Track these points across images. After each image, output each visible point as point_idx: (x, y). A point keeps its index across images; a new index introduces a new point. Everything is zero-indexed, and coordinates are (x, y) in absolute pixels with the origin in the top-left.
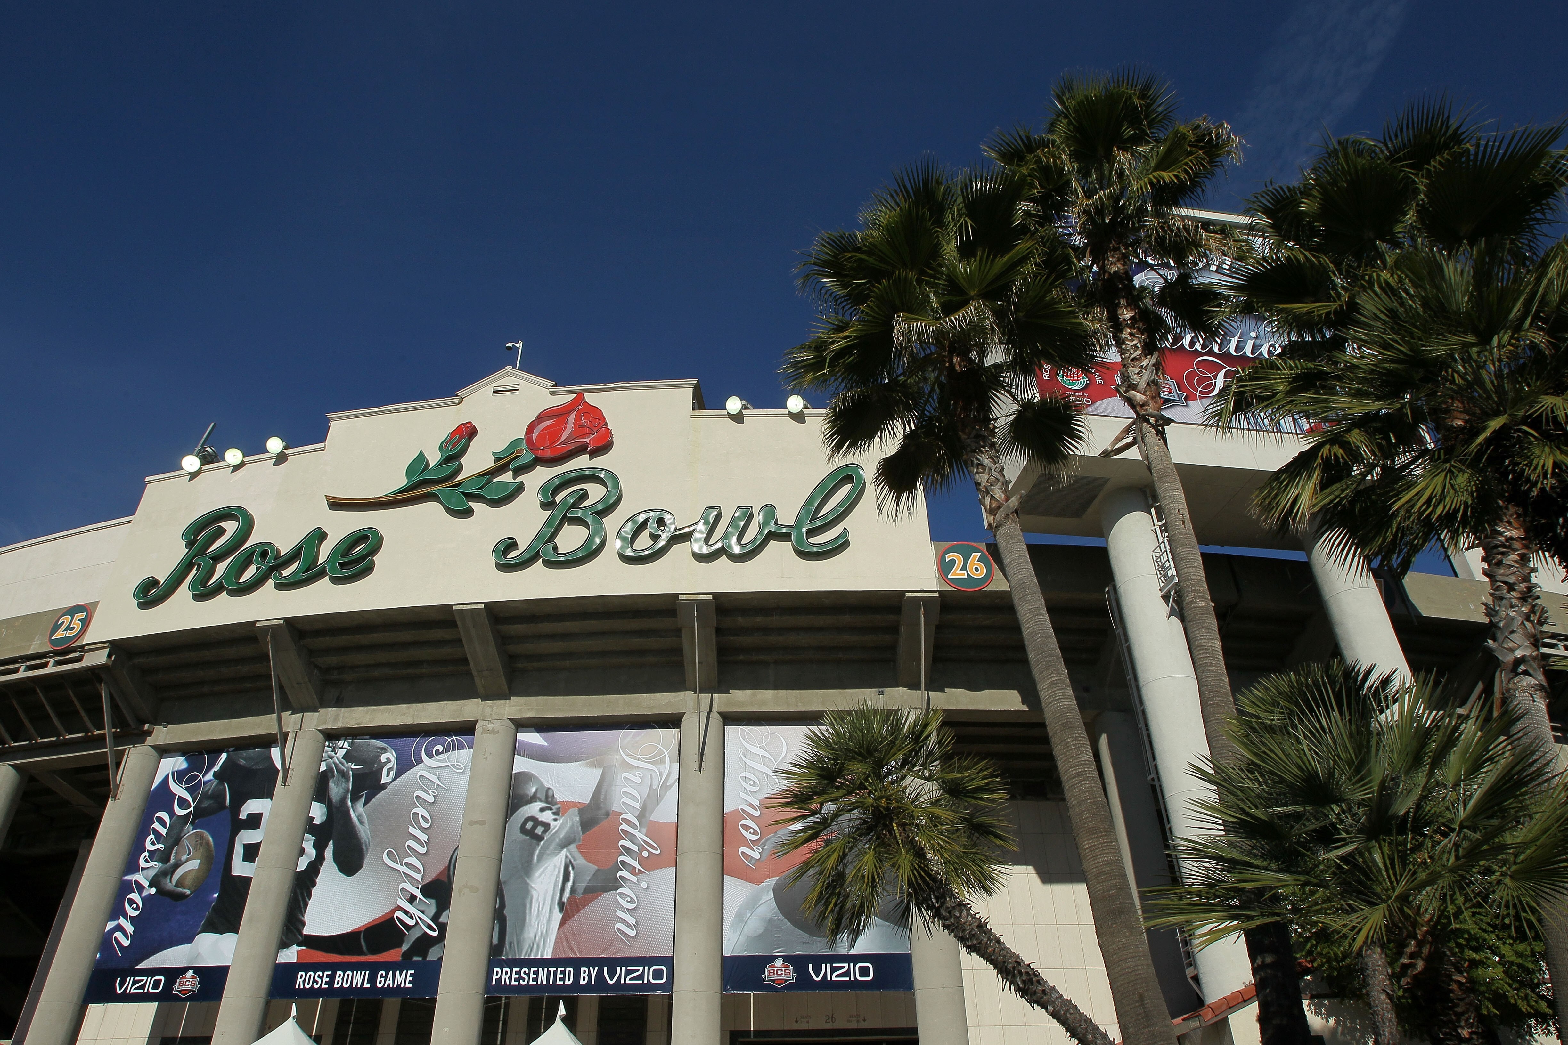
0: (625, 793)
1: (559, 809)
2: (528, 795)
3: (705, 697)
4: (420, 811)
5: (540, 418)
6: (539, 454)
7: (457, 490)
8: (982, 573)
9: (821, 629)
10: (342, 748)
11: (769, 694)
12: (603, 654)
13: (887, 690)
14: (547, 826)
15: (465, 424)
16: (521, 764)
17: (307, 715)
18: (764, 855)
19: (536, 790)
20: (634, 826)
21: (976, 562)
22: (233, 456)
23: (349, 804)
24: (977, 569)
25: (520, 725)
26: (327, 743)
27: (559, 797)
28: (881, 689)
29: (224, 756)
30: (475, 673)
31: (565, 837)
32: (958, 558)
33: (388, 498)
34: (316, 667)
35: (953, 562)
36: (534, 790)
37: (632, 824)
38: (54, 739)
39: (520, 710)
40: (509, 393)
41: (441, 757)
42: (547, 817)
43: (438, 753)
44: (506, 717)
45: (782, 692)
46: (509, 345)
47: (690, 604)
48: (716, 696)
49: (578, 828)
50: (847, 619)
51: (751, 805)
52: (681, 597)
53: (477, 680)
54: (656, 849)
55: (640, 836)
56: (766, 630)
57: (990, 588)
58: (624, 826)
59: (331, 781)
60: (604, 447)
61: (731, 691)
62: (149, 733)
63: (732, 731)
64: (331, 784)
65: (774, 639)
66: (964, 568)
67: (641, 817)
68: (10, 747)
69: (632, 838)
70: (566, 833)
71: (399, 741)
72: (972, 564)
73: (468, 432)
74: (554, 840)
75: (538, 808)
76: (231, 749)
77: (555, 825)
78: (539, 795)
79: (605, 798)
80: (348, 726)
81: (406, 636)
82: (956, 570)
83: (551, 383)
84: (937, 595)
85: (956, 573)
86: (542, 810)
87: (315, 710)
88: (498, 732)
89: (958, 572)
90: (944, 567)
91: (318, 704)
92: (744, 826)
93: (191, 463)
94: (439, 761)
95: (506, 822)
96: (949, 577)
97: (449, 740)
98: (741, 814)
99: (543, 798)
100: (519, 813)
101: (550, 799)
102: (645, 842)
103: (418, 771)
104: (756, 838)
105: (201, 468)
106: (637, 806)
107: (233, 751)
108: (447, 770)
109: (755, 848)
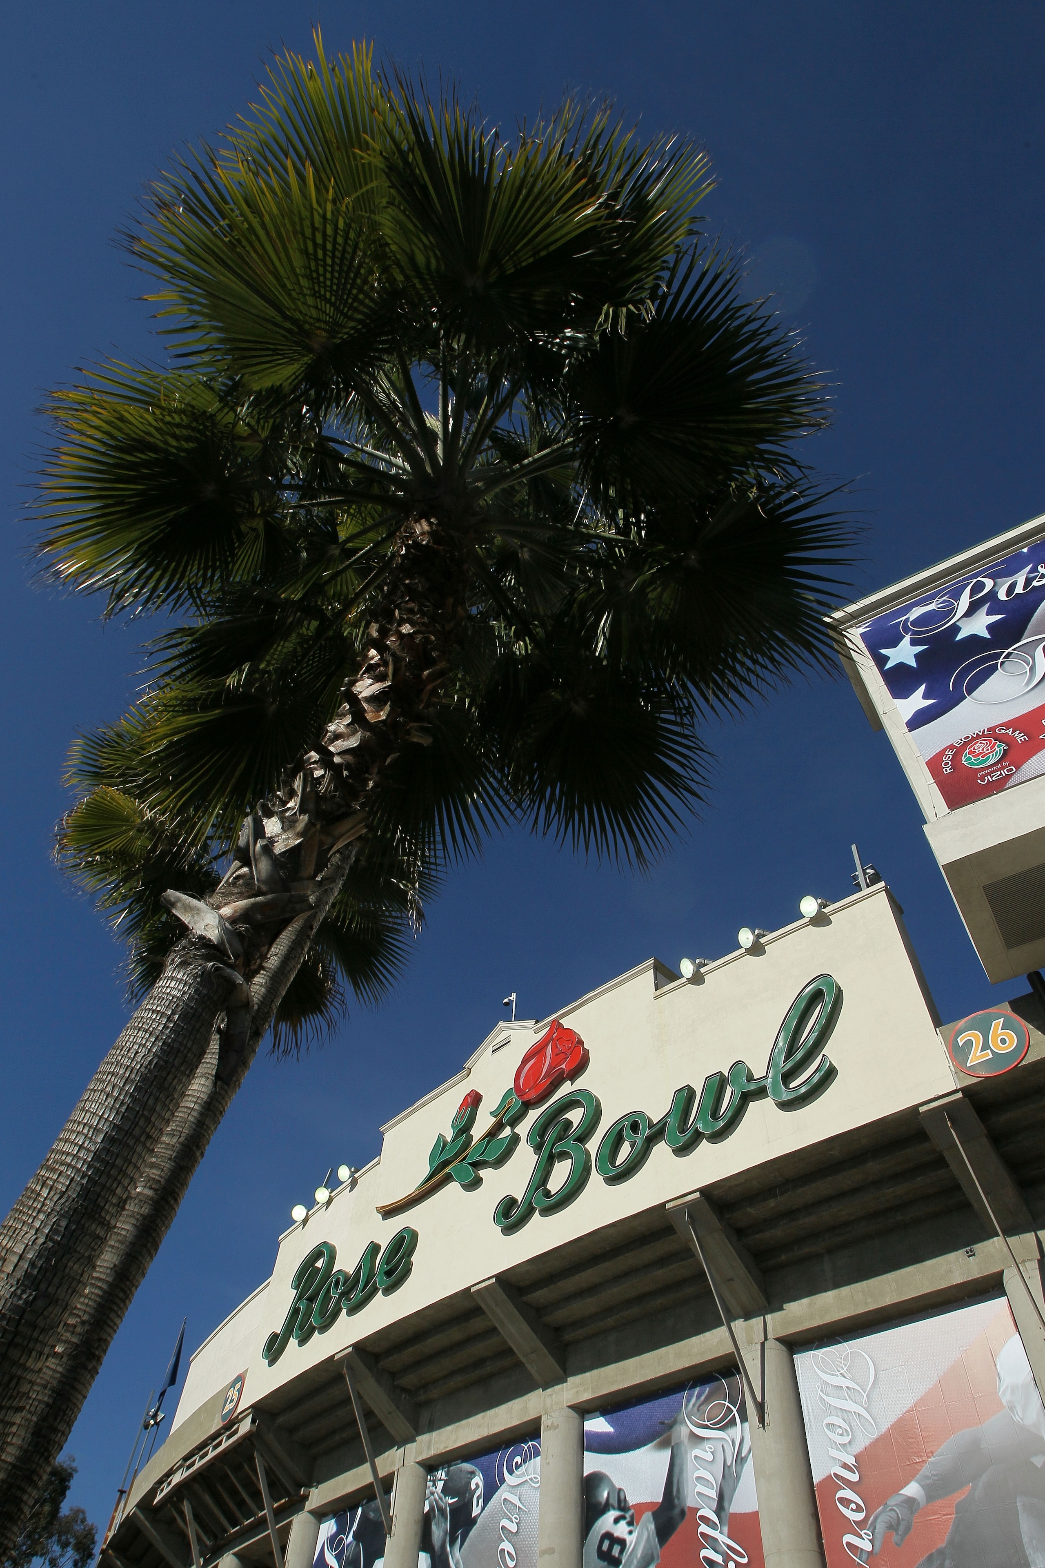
0: (698, 1478)
1: (632, 1517)
2: (600, 1503)
3: (757, 1323)
4: (506, 1546)
5: (525, 1061)
6: (526, 1098)
7: (464, 1163)
8: (1012, 1042)
9: (854, 1191)
10: (440, 1480)
11: (829, 1297)
12: (641, 1298)
13: (977, 1247)
14: (622, 1542)
15: (468, 1095)
16: (593, 1463)
17: (408, 1446)
18: (877, 1543)
19: (608, 1494)
20: (713, 1526)
21: (1000, 1031)
22: (322, 1195)
23: (448, 1548)
24: (1003, 1041)
25: (584, 1411)
26: (429, 1477)
27: (632, 1500)
28: (968, 1248)
29: (360, 1510)
30: (523, 1360)
31: (643, 1557)
32: (975, 1036)
33: (417, 1192)
34: (404, 1390)
35: (969, 1043)
36: (605, 1495)
37: (711, 1523)
38: (253, 1519)
39: (577, 1392)
40: (505, 1048)
41: (522, 1469)
42: (621, 1530)
43: (518, 1466)
44: (565, 1405)
45: (845, 1290)
46: (506, 1000)
47: (679, 1209)
48: (769, 1317)
49: (654, 1540)
50: (874, 1167)
51: (845, 1466)
52: (668, 1206)
53: (528, 1366)
54: (742, 1556)
55: (723, 1539)
56: (791, 1214)
57: (1030, 1059)
58: (703, 1528)
59: (433, 1523)
60: (581, 1065)
61: (785, 1306)
62: (306, 1498)
63: (805, 1361)
64: (434, 1527)
65: (808, 1221)
66: (986, 1046)
67: (720, 1510)
68: (231, 1534)
69: (713, 1543)
70: (643, 1550)
71: (484, 1460)
72: (996, 1035)
73: (474, 1100)
74: (632, 1562)
75: (612, 1520)
76: (364, 1502)
77: (631, 1540)
78: (611, 1501)
79: (678, 1491)
80: (439, 1452)
81: (455, 1334)
82: (975, 1053)
83: (532, 1022)
84: (960, 1095)
85: (976, 1057)
86: (617, 1521)
87: (412, 1440)
88: (558, 1426)
89: (978, 1054)
90: (958, 1053)
91: (414, 1433)
92: (841, 1500)
93: (299, 1213)
94: (518, 1476)
95: (582, 1545)
96: (968, 1065)
97: (526, 1447)
98: (833, 1483)
99: (616, 1505)
100: (595, 1530)
101: (623, 1504)
102: (729, 1547)
103: (503, 1493)
104: (860, 1516)
105: (307, 1214)
106: (713, 1494)
107: (366, 1503)
108: (525, 1487)
109: (862, 1533)
